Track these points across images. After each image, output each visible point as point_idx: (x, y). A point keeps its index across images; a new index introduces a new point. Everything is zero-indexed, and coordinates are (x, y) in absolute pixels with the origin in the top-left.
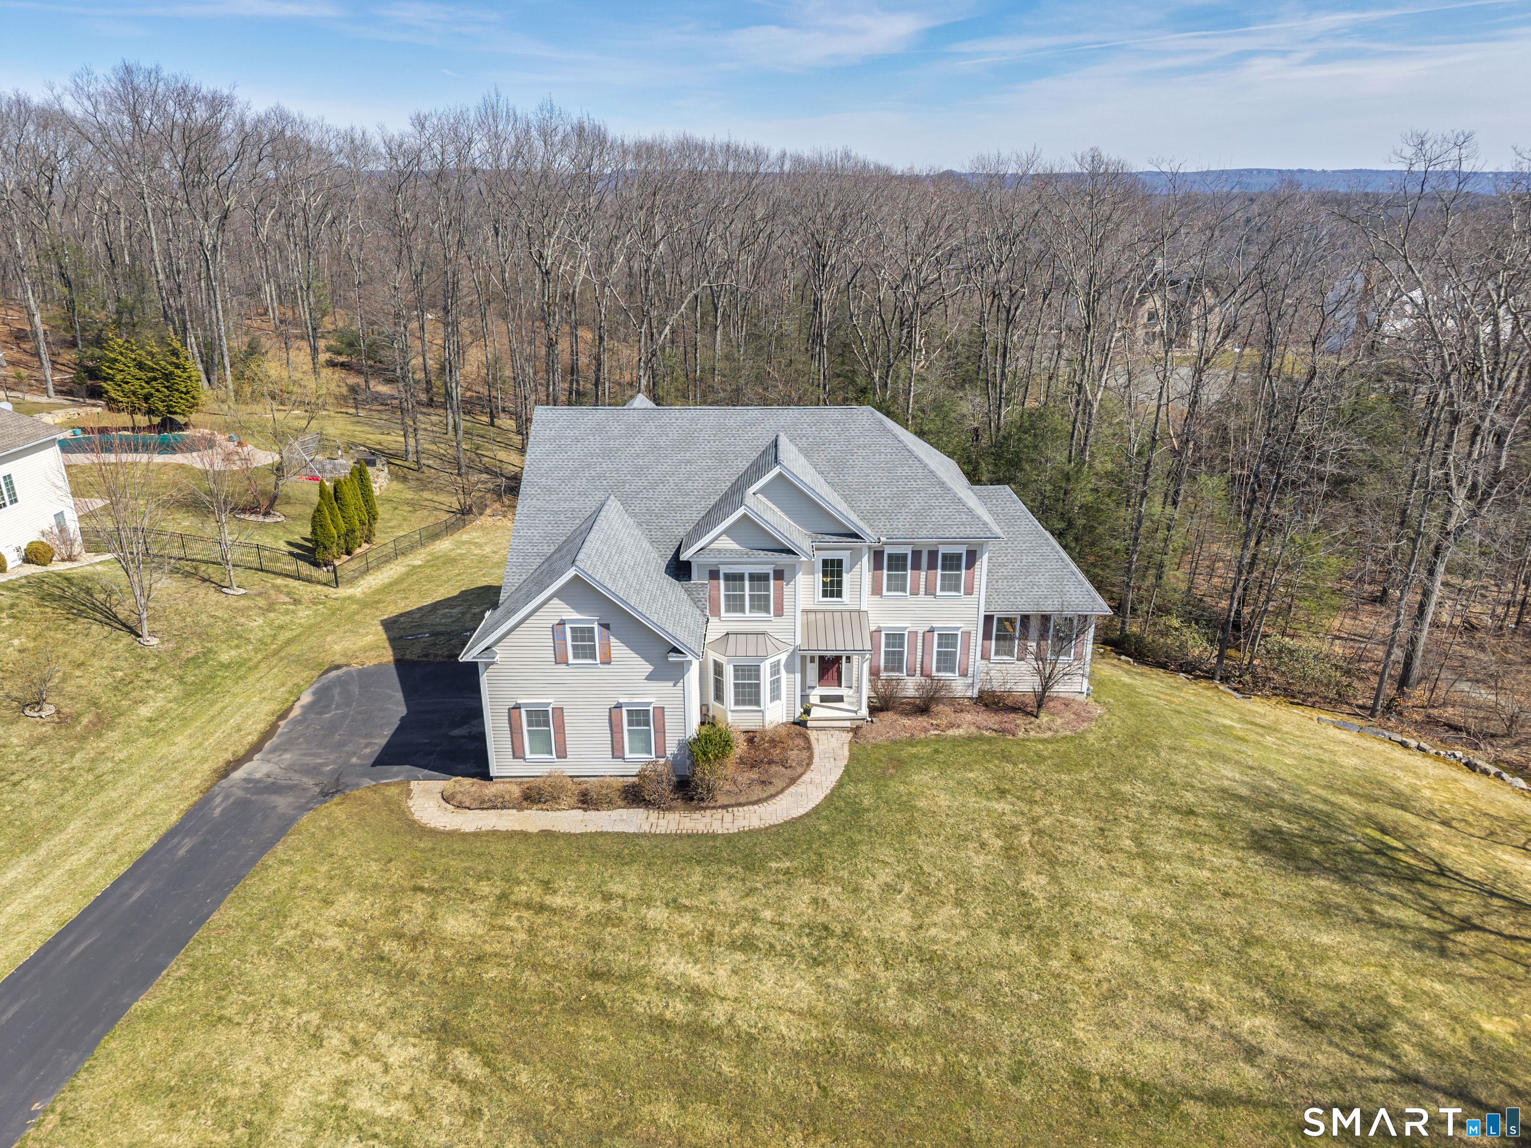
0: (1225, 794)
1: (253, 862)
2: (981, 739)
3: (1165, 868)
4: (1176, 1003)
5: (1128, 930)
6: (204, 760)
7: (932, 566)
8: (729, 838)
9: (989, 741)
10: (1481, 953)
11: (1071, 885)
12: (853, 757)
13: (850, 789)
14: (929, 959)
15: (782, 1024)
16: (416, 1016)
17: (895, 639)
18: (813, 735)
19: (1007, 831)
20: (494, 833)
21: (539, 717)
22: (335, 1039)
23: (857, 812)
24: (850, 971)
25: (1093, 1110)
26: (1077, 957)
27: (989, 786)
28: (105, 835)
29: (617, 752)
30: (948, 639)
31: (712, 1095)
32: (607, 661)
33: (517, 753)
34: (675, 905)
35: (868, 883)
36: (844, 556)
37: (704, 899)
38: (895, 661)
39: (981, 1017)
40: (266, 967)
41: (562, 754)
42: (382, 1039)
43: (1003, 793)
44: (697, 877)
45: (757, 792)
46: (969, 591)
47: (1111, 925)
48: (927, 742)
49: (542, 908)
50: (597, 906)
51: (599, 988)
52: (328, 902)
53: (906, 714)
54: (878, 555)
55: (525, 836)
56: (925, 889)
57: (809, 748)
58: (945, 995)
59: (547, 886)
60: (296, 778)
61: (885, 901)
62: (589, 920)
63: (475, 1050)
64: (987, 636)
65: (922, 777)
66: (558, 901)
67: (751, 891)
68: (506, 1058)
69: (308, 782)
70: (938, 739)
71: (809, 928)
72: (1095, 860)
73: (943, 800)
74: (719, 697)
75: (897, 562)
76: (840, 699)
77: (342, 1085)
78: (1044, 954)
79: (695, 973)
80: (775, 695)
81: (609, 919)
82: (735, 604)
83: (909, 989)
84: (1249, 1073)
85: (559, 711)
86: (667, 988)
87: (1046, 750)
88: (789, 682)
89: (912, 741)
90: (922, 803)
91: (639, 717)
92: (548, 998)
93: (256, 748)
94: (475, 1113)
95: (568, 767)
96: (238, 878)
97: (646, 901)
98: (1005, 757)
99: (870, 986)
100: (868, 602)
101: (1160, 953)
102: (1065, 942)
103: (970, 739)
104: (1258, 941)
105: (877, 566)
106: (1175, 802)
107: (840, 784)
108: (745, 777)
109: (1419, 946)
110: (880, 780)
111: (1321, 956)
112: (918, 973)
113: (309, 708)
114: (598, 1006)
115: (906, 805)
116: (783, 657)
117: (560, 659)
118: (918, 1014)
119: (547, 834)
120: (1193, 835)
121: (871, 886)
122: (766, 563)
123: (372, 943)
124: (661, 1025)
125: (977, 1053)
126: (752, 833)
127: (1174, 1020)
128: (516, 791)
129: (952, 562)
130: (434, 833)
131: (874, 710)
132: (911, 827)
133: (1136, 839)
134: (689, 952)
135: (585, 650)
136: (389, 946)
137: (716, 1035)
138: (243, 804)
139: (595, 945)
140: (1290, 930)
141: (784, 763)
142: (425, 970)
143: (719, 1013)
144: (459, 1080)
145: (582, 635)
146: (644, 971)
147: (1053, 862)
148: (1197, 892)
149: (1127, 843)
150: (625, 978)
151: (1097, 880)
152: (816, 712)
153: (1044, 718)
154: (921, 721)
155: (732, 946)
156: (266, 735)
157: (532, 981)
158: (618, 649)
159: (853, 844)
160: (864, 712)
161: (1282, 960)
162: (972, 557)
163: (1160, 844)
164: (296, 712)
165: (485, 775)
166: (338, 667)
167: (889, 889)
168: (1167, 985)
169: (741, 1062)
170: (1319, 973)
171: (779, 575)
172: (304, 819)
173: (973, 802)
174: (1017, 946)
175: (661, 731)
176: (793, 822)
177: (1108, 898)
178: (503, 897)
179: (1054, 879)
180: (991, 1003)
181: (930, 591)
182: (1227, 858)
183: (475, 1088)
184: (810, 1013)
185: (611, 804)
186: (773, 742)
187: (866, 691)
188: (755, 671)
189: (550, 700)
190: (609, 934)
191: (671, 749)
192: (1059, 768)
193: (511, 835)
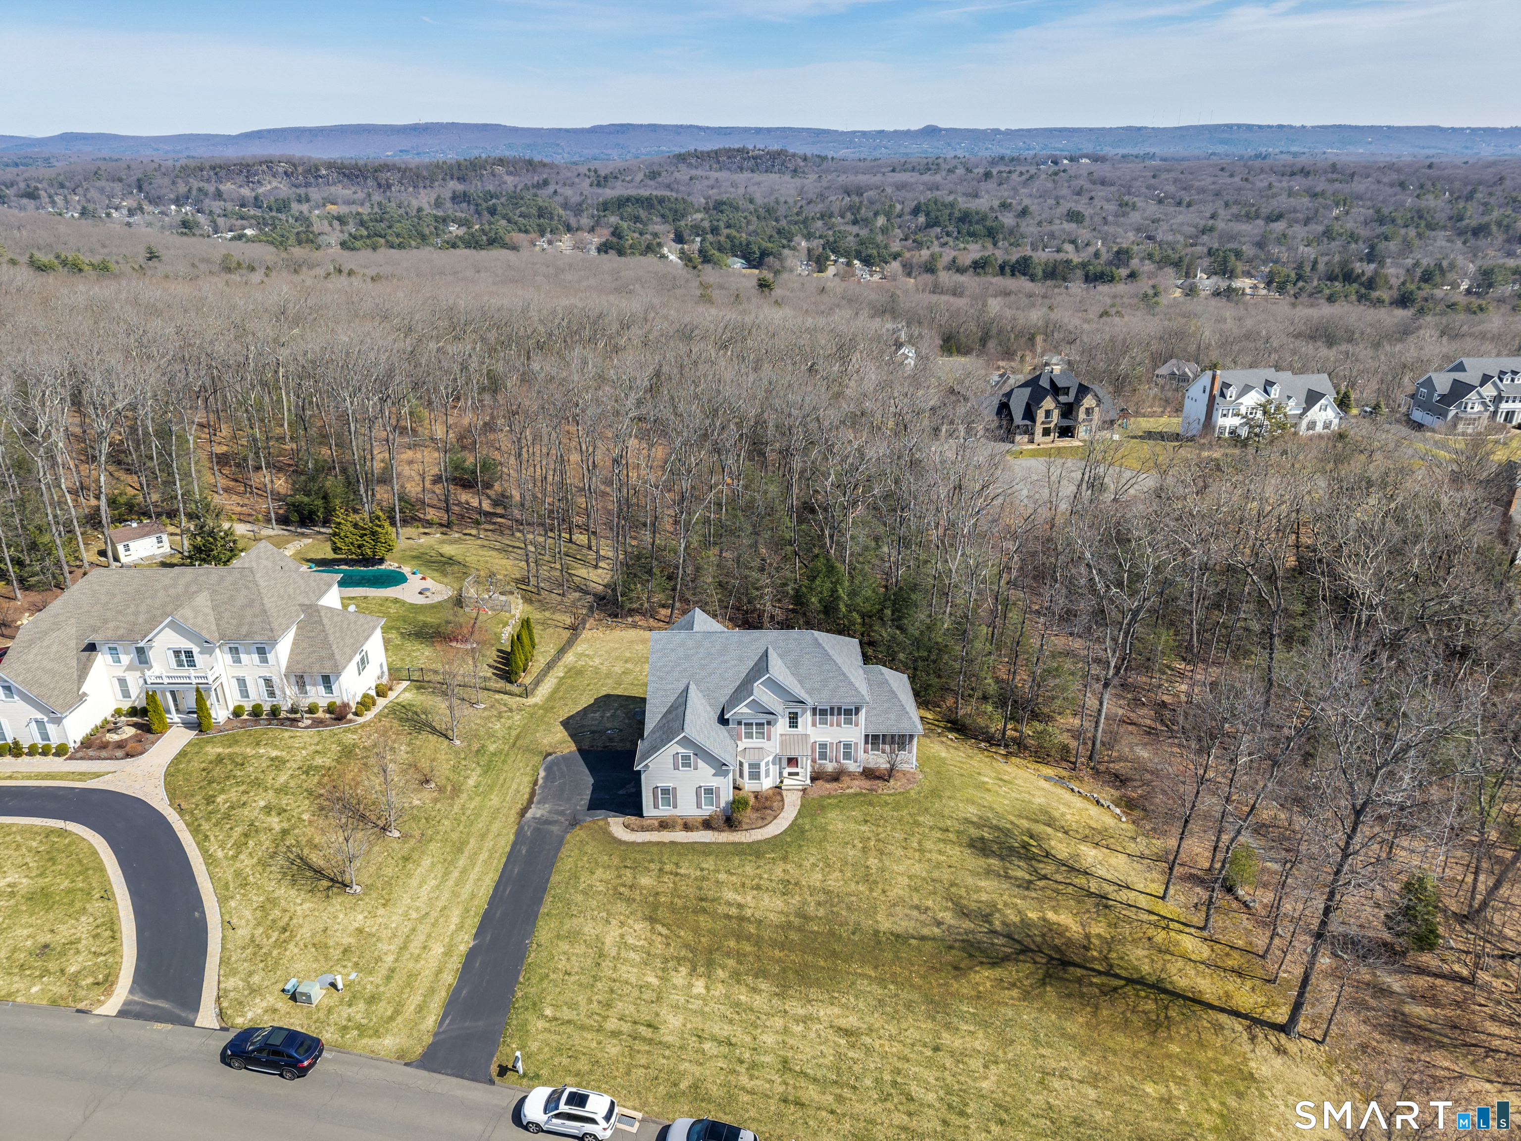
0: (967, 821)
1: (556, 856)
2: (861, 794)
3: (928, 855)
4: (917, 908)
5: (906, 881)
6: (510, 809)
7: (839, 714)
8: (749, 844)
9: (865, 795)
10: (1042, 889)
11: (887, 863)
12: (802, 805)
13: (800, 821)
14: (827, 892)
15: (772, 916)
16: (639, 914)
17: (823, 746)
18: (784, 793)
19: (865, 840)
20: (650, 843)
21: (665, 791)
22: (614, 922)
23: (803, 832)
24: (797, 897)
25: (879, 943)
26: (884, 892)
27: (861, 818)
28: (489, 844)
29: (699, 806)
30: (847, 746)
31: (748, 939)
32: (696, 769)
33: (656, 806)
34: (728, 872)
35: (806, 863)
36: (799, 711)
37: (740, 871)
38: (823, 756)
39: (844, 913)
40: (580, 898)
41: (675, 807)
42: (630, 921)
43: (866, 821)
44: (737, 861)
45: (760, 823)
46: (857, 725)
47: (900, 879)
48: (835, 797)
49: (677, 874)
50: (698, 873)
51: (704, 904)
52: (592, 873)
53: (828, 781)
54: (814, 711)
55: (664, 844)
56: (828, 865)
57: (783, 800)
58: (832, 906)
59: (677, 864)
60: (556, 817)
61: (812, 870)
62: (696, 879)
63: (663, 925)
64: (866, 742)
65: (832, 815)
66: (682, 871)
67: (758, 867)
68: (674, 928)
69: (562, 819)
70: (842, 795)
71: (782, 881)
72: (900, 852)
73: (840, 826)
74: (741, 776)
75: (823, 712)
76: (797, 774)
77: (622, 936)
78: (871, 890)
79: (739, 898)
80: (767, 775)
81: (704, 878)
82: (749, 736)
83: (819, 904)
84: (936, 930)
85: (675, 789)
86: (729, 904)
87: (890, 799)
88: (774, 770)
89: (829, 796)
90: (830, 828)
91: (709, 791)
92: (685, 908)
93: (530, 802)
94: (668, 944)
95: (678, 812)
96: (553, 864)
97: (717, 871)
98: (871, 804)
99: (804, 903)
100: (810, 730)
101: (916, 890)
102: (880, 886)
103: (856, 795)
104: (957, 885)
105: (814, 714)
106: (941, 825)
107: (796, 819)
108: (755, 815)
109: (1019, 886)
110: (813, 816)
111: (978, 890)
112: (822, 897)
113: (546, 778)
114: (704, 910)
115: (824, 829)
116: (771, 758)
117: (676, 768)
118: (821, 912)
119: (673, 843)
120: (944, 841)
121: (807, 864)
122: (763, 718)
123: (615, 889)
124: (728, 917)
125: (841, 925)
126: (758, 842)
127: (915, 913)
128: (656, 823)
129: (848, 712)
130: (625, 843)
131: (813, 779)
132: (825, 839)
133: (920, 843)
134: (736, 890)
135: (687, 765)
136: (622, 889)
137: (748, 920)
138: (537, 830)
139: (700, 889)
140: (970, 881)
141: (771, 808)
142: (638, 898)
143: (748, 913)
144: (660, 934)
145: (686, 758)
146: (720, 898)
147: (882, 853)
148: (938, 865)
149: (915, 845)
150: (713, 900)
151: (898, 861)
152: (786, 781)
153: (892, 782)
154: (835, 785)
155: (752, 888)
156: (533, 794)
157: (679, 902)
158: (701, 764)
159: (800, 846)
160: (808, 782)
161: (963, 892)
162: (857, 710)
163: (929, 845)
164: (540, 782)
165: (641, 815)
166: (550, 754)
167: (814, 865)
168: (916, 901)
169: (758, 928)
170: (975, 897)
171: (769, 723)
172: (568, 836)
173: (852, 826)
174: (861, 888)
175: (718, 797)
176: (775, 837)
177: (901, 868)
178: (660, 870)
179: (881, 860)
180: (849, 908)
181: (839, 725)
182: (955, 852)
183: (667, 937)
184: (782, 912)
185: (697, 829)
186: (767, 799)
187: (809, 769)
188: (758, 766)
189: (671, 785)
190: (705, 884)
191: (722, 805)
192: (894, 809)
193: (658, 843)
